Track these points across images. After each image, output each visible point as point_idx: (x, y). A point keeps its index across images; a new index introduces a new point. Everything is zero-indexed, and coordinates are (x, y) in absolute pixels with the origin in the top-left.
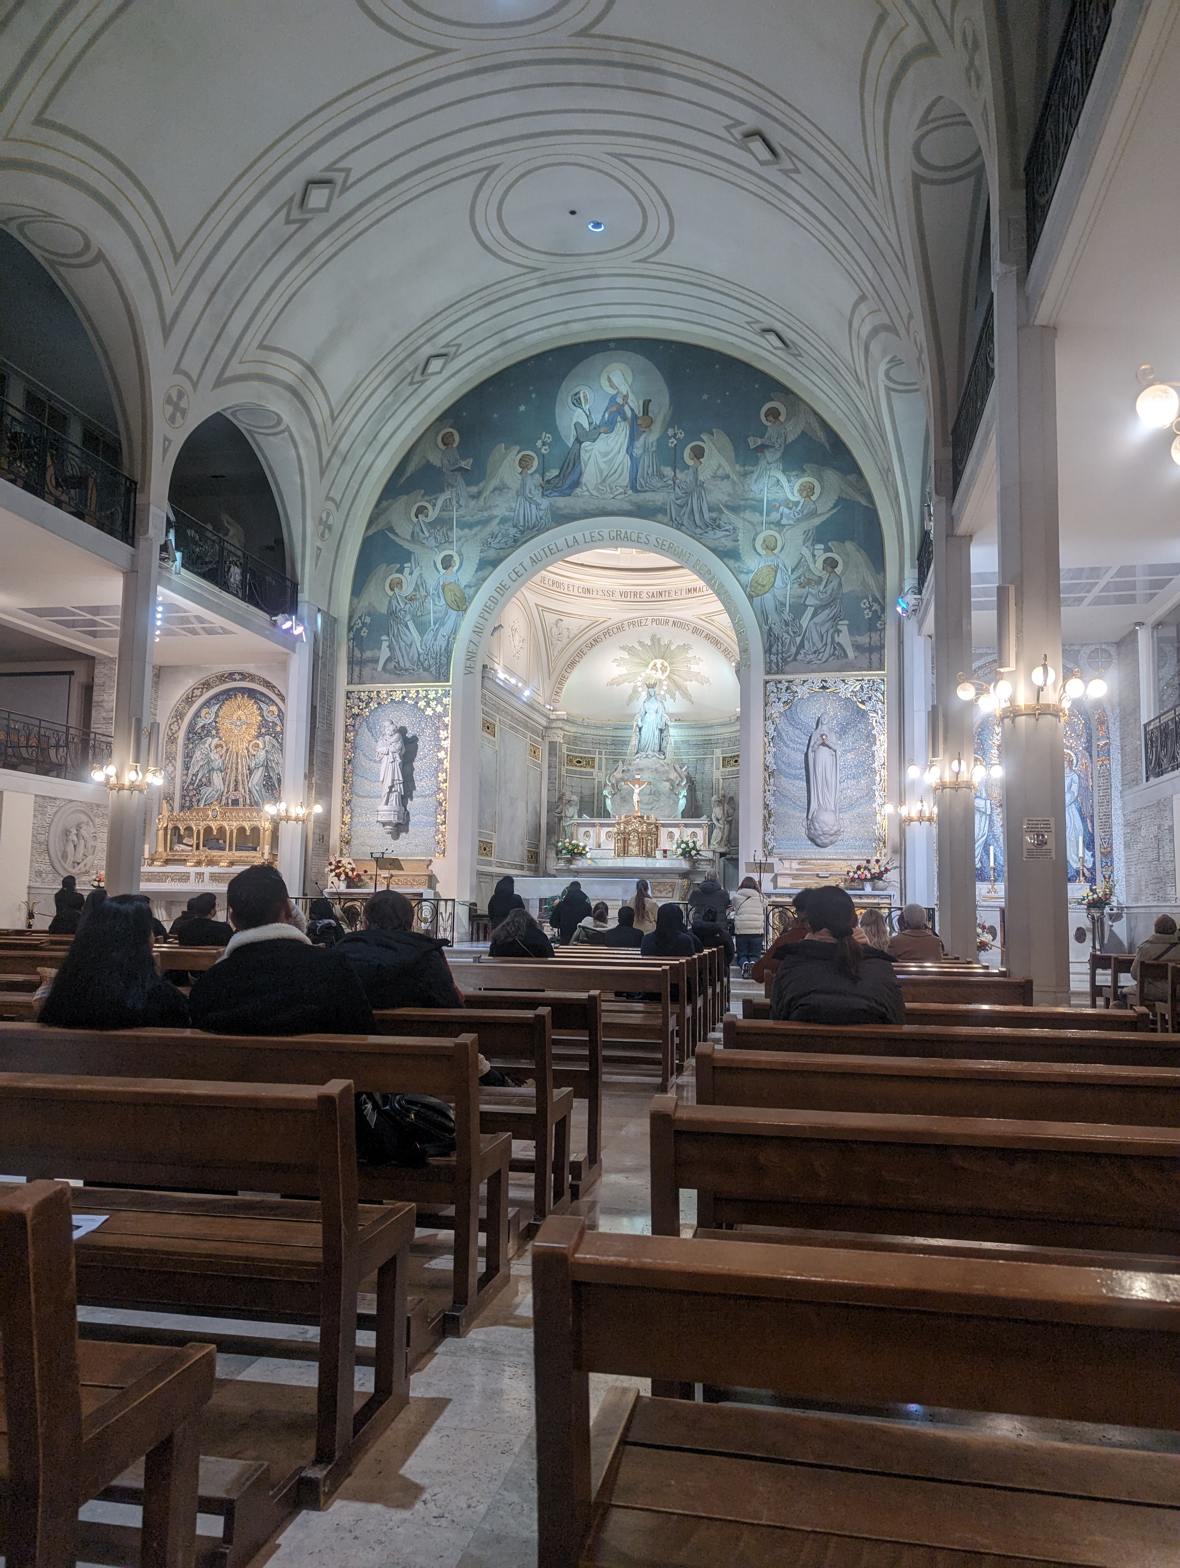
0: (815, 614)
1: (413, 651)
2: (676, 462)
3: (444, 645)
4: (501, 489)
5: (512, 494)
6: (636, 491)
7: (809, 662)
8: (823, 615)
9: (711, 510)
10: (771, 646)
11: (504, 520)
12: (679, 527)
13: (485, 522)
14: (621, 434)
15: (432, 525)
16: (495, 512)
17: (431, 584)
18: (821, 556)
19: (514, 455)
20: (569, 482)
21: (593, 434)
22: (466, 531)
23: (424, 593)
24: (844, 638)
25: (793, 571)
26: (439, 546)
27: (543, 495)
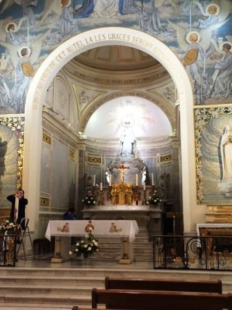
0: (219, 74)
1: (6, 98)
3: (22, 94)
4: (52, 15)
5: (58, 17)
6: (122, 14)
7: (218, 98)
8: (224, 74)
9: (162, 22)
10: (196, 91)
11: (53, 31)
12: (145, 31)
13: (44, 32)
15: (17, 34)
16: (49, 26)
17: (16, 63)
18: (222, 43)
20: (87, 10)
22: (34, 36)
23: (11, 68)
25: (207, 52)
27: (74, 17)
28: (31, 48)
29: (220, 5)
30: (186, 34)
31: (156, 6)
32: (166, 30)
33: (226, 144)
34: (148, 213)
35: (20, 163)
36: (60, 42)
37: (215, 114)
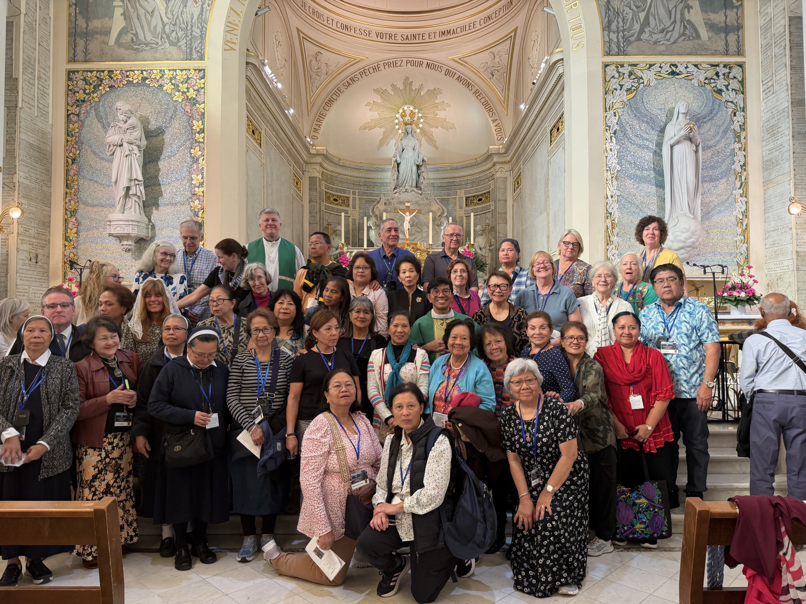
1: (156, 21)
3: (195, 12)
7: (655, 43)
10: (610, 23)
24: (696, 15)
35: (197, 179)
37: (648, 76)
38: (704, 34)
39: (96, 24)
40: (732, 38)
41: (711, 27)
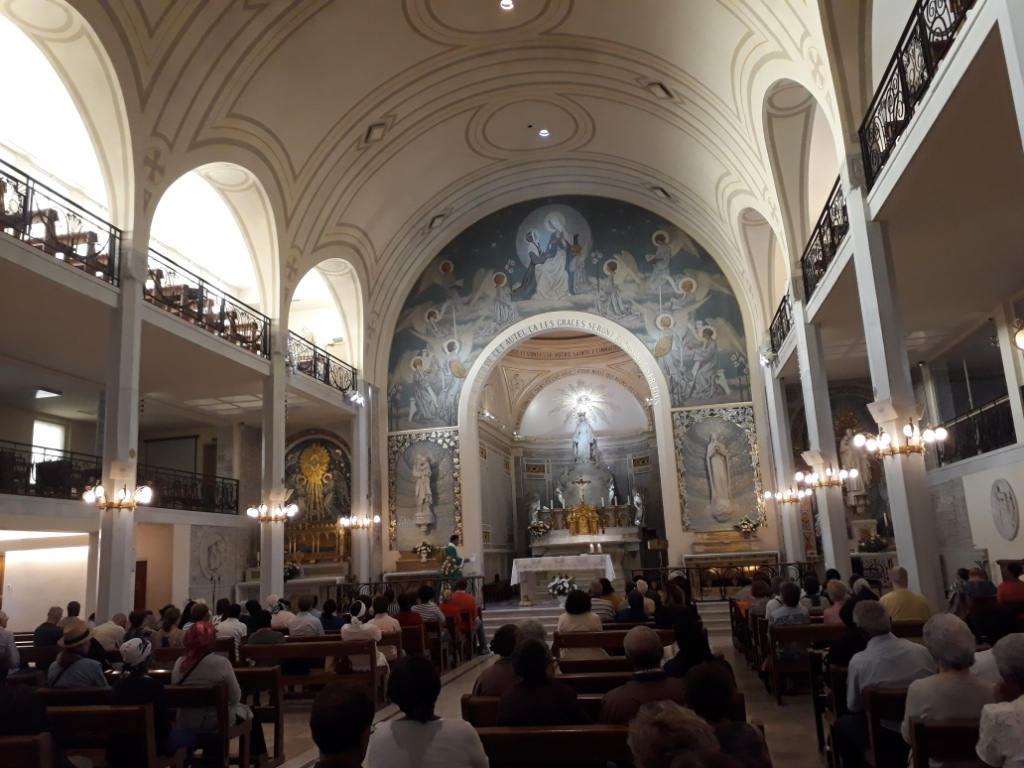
0: (701, 367)
1: (432, 407)
2: (599, 274)
3: (452, 401)
4: (483, 298)
6: (573, 294)
7: (701, 398)
8: (707, 367)
9: (624, 302)
10: (673, 390)
12: (604, 315)
13: (474, 320)
14: (560, 259)
15: (440, 324)
17: (442, 362)
18: (701, 329)
19: (491, 277)
20: (529, 290)
21: (543, 259)
22: (463, 326)
23: (437, 368)
24: (723, 381)
25: (683, 339)
26: (445, 337)
27: (512, 300)
28: (460, 342)
29: (696, 279)
30: (657, 316)
31: (616, 282)
32: (631, 313)
33: (713, 456)
34: (622, 545)
35: (457, 489)
36: (496, 332)
37: (698, 418)
38: (728, 391)
39: (401, 411)
40: (745, 392)
41: (732, 387)
